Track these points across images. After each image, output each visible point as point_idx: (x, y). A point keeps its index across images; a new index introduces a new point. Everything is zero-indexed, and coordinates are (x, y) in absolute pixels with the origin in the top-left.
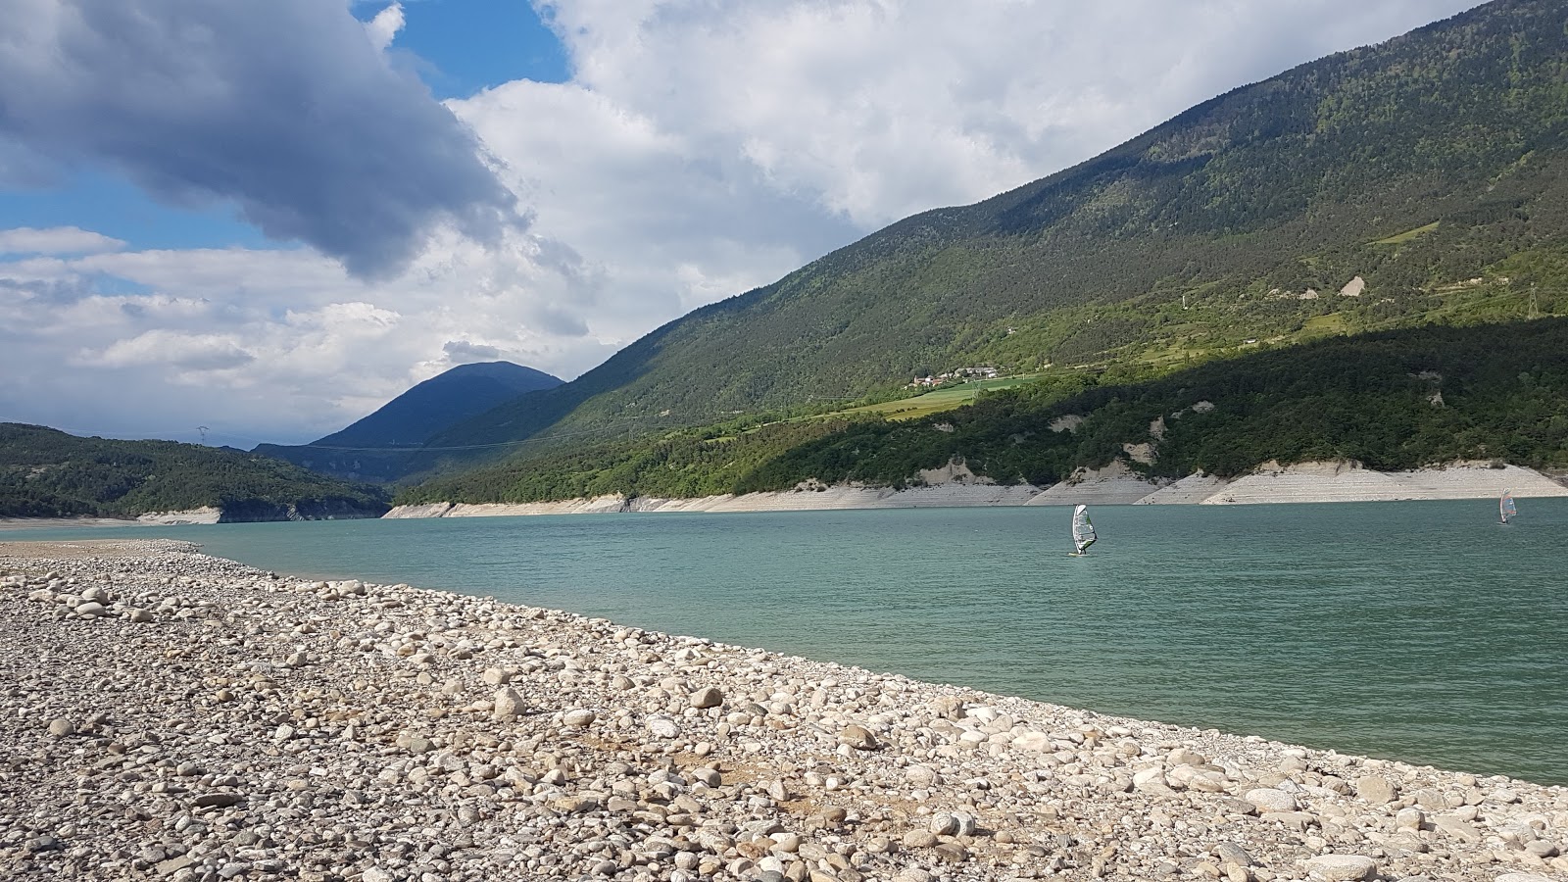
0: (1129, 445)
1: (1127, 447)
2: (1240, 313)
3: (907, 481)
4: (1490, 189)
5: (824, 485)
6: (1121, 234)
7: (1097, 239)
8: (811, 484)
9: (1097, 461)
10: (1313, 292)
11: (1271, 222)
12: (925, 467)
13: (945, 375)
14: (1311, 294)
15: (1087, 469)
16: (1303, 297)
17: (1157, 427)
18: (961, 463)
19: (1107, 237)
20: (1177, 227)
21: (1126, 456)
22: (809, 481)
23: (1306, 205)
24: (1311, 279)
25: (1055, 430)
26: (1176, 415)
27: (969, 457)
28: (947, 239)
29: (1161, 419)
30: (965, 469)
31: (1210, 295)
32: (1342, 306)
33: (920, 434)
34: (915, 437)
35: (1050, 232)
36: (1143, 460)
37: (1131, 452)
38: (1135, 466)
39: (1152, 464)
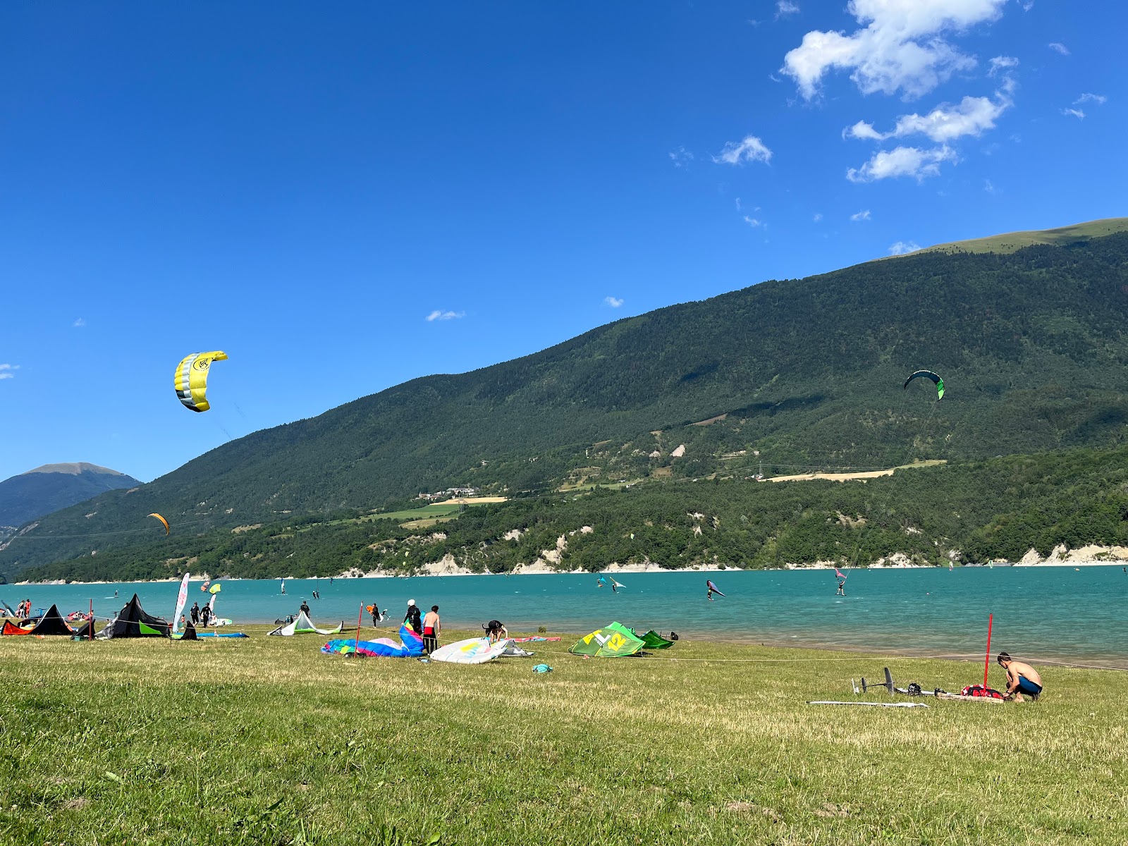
0: (546, 551)
1: (544, 552)
2: (617, 463)
3: (417, 571)
4: (756, 395)
5: (362, 573)
6: (553, 404)
7: (539, 406)
8: (353, 572)
9: (529, 560)
10: (657, 453)
11: (639, 405)
12: (428, 562)
13: (440, 493)
14: (656, 453)
15: (523, 565)
16: (651, 455)
17: (561, 541)
18: (451, 559)
19: (545, 405)
20: (586, 402)
21: (544, 558)
22: (352, 570)
23: (657, 396)
24: (657, 444)
25: (507, 539)
26: (572, 534)
27: (456, 555)
28: (443, 396)
29: (563, 536)
30: (452, 563)
31: (600, 451)
32: (672, 462)
33: (425, 540)
34: (422, 541)
35: (510, 398)
36: (552, 560)
37: (546, 555)
38: (549, 563)
39: (558, 562)
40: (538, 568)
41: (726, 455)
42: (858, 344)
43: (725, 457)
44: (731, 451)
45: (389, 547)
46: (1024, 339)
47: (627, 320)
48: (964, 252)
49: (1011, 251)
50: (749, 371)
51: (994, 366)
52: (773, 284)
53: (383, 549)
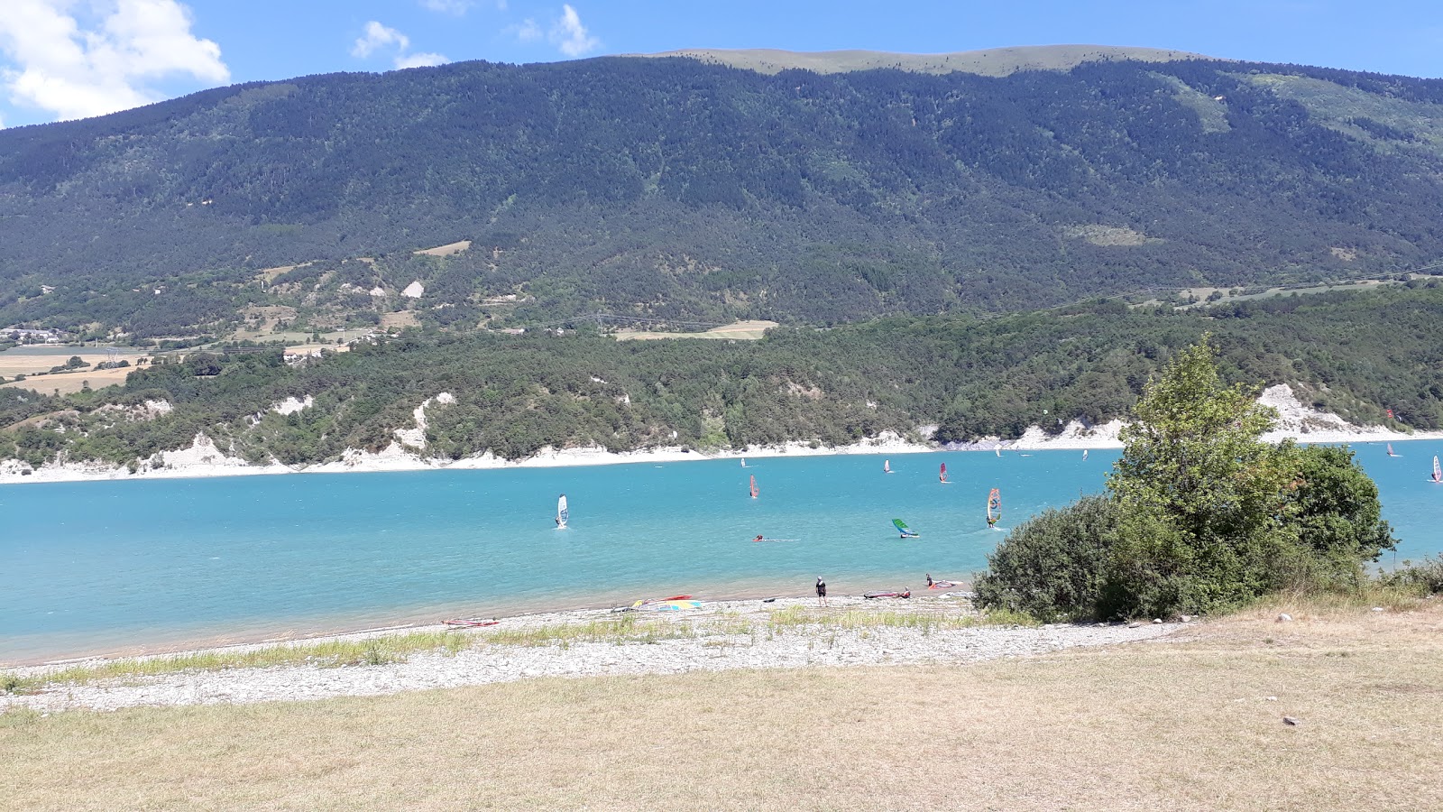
0: (400, 430)
1: (398, 432)
2: (320, 302)
4: (494, 220)
5: (29, 467)
9: (372, 445)
10: (380, 290)
11: (309, 217)
12: (165, 448)
14: (378, 291)
16: (373, 294)
17: (419, 416)
18: (207, 445)
21: (399, 440)
23: (337, 206)
24: (376, 277)
25: (280, 412)
27: (212, 436)
29: (421, 407)
30: (211, 449)
31: (286, 281)
32: (408, 306)
33: (135, 412)
34: (128, 414)
35: (64, 187)
36: (412, 443)
37: (403, 437)
38: (409, 449)
39: (422, 446)
40: (393, 460)
41: (489, 300)
42: (615, 165)
43: (489, 302)
44: (495, 295)
45: (69, 424)
46: (804, 182)
47: (261, 85)
48: (721, 63)
49: (774, 73)
50: (472, 184)
51: (778, 212)
52: (483, 66)
53: (58, 426)
